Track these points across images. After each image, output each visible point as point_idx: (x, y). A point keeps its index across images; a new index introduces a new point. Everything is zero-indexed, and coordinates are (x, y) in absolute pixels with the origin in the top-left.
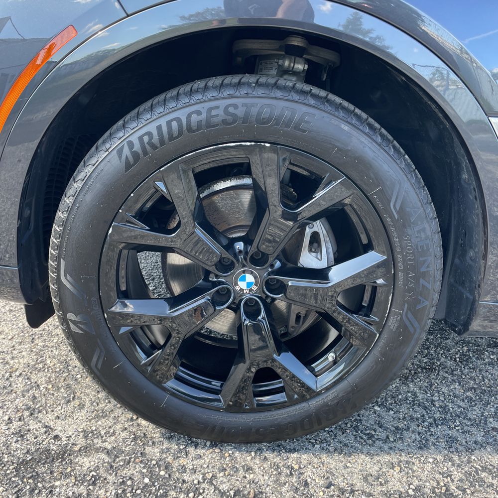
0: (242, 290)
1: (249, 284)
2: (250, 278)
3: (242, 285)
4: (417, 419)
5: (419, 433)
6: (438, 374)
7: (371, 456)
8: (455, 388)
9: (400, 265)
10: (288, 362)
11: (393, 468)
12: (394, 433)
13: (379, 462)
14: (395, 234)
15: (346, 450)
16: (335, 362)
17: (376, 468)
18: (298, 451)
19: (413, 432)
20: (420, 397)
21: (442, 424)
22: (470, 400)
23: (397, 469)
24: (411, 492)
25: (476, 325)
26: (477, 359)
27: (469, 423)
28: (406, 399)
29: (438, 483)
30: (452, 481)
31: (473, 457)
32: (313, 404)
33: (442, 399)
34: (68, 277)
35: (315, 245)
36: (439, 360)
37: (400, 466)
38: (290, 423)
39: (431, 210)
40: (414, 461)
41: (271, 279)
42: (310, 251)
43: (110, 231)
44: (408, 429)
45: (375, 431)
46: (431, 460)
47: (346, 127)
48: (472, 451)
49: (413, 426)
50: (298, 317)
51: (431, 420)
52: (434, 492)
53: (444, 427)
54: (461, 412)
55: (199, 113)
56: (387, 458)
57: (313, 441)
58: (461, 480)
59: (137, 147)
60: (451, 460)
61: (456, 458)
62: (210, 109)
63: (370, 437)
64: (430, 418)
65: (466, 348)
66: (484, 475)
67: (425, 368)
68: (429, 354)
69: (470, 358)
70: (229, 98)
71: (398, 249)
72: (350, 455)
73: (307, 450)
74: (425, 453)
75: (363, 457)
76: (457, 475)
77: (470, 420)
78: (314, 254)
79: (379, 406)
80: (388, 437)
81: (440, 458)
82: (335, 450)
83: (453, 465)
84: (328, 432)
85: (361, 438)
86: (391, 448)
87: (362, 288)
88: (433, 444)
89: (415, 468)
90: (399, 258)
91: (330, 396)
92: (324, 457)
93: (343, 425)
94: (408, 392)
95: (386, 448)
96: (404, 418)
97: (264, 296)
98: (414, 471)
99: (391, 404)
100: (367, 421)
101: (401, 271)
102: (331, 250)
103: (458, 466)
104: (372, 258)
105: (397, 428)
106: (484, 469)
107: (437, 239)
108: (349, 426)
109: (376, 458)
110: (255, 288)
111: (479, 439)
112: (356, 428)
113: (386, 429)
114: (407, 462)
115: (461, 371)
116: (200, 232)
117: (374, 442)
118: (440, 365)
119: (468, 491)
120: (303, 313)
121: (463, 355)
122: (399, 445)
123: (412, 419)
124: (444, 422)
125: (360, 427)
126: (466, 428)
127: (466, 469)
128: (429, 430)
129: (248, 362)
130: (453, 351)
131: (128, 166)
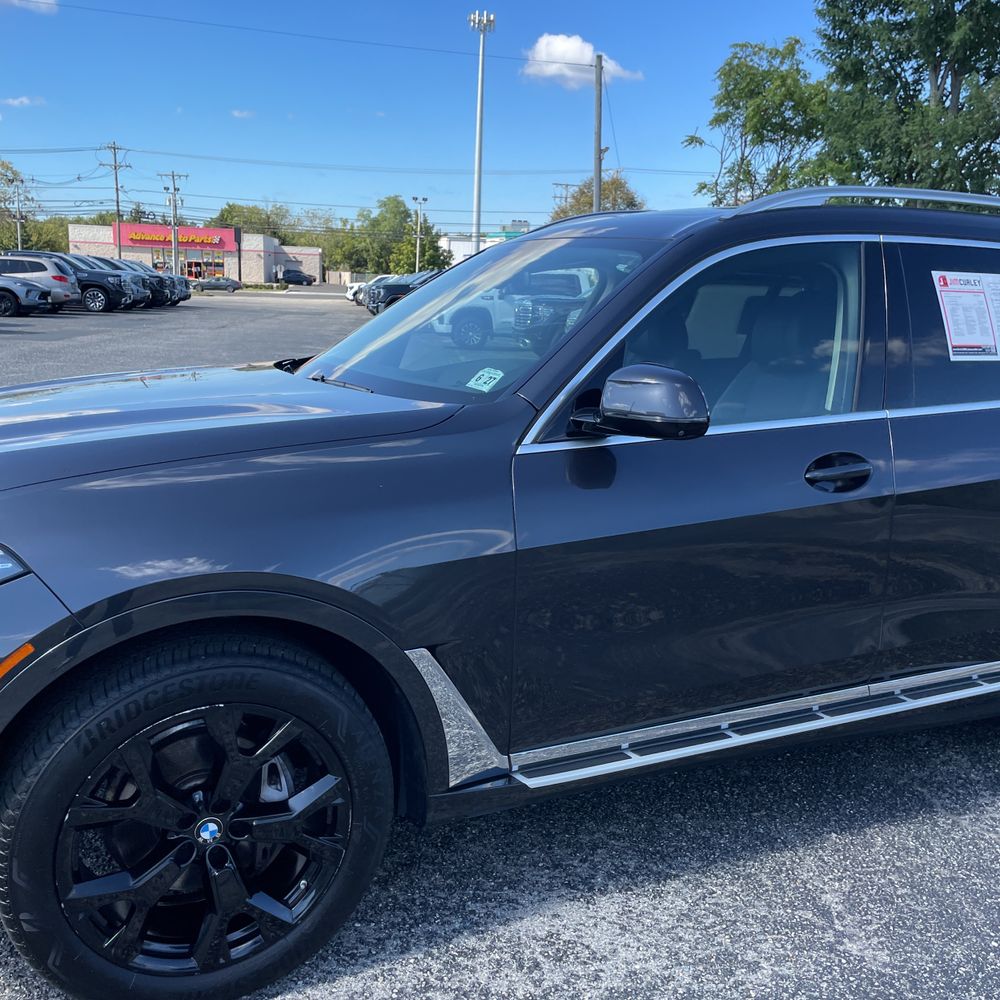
0: (205, 840)
1: (212, 833)
2: (213, 827)
3: (205, 835)
4: (398, 924)
5: (400, 938)
6: (419, 868)
7: (355, 974)
8: (436, 879)
9: (355, 783)
10: (262, 902)
11: (377, 980)
12: (376, 945)
13: (363, 978)
14: (346, 757)
15: (330, 977)
16: (308, 888)
17: (361, 984)
18: (281, 993)
19: (395, 938)
20: (401, 899)
21: (423, 922)
22: (450, 887)
23: (381, 979)
24: (394, 996)
25: (430, 816)
26: (459, 838)
27: (448, 913)
28: (387, 905)
29: (419, 980)
30: (432, 974)
31: (451, 946)
32: (291, 938)
33: (423, 895)
34: (22, 875)
35: (274, 777)
36: (419, 850)
37: (383, 975)
38: (269, 965)
39: (375, 728)
40: (396, 966)
41: (235, 822)
42: (270, 784)
43: (67, 817)
44: (389, 937)
45: (357, 949)
46: (412, 961)
47: (290, 678)
48: (451, 940)
49: (395, 933)
50: (265, 851)
51: (412, 921)
52: (416, 989)
53: (425, 924)
54: (441, 904)
55: (155, 692)
56: (371, 972)
57: (295, 979)
58: (439, 971)
59: (96, 734)
60: (431, 955)
61: (435, 951)
62: (166, 687)
63: (353, 956)
64: (410, 919)
65: (447, 829)
66: (459, 959)
67: (406, 865)
68: (410, 845)
69: (453, 839)
70: (183, 674)
71: (351, 769)
72: (334, 981)
73: (290, 990)
74: (407, 956)
75: (347, 978)
76: (436, 966)
77: (449, 909)
78: (273, 786)
79: (359, 922)
80: (370, 952)
81: (420, 956)
82: (319, 980)
83: (433, 959)
84: (310, 965)
85: (344, 960)
86: (373, 962)
87: (325, 810)
88: (415, 944)
89: (397, 973)
90: (353, 776)
91: (307, 924)
92: (309, 991)
93: (325, 953)
94: (389, 897)
95: (369, 962)
96: (385, 927)
97: (228, 841)
98: (396, 976)
99: (371, 916)
100: (348, 942)
101: (356, 787)
102: (289, 777)
103: (438, 958)
104: (327, 783)
105: (379, 939)
106: (460, 954)
107: (383, 751)
108: (330, 952)
109: (360, 975)
110: (218, 835)
111: (457, 926)
112: (337, 953)
113: (368, 944)
114: (390, 970)
115: (443, 858)
116: (161, 796)
117: (357, 960)
118: (420, 857)
119: (446, 978)
120: (269, 846)
121: (445, 837)
122: (382, 956)
123: (393, 925)
124: (425, 919)
125: (342, 951)
126: (445, 919)
127: (444, 959)
128: (410, 932)
129: (220, 912)
130: (434, 836)
131: (86, 752)
